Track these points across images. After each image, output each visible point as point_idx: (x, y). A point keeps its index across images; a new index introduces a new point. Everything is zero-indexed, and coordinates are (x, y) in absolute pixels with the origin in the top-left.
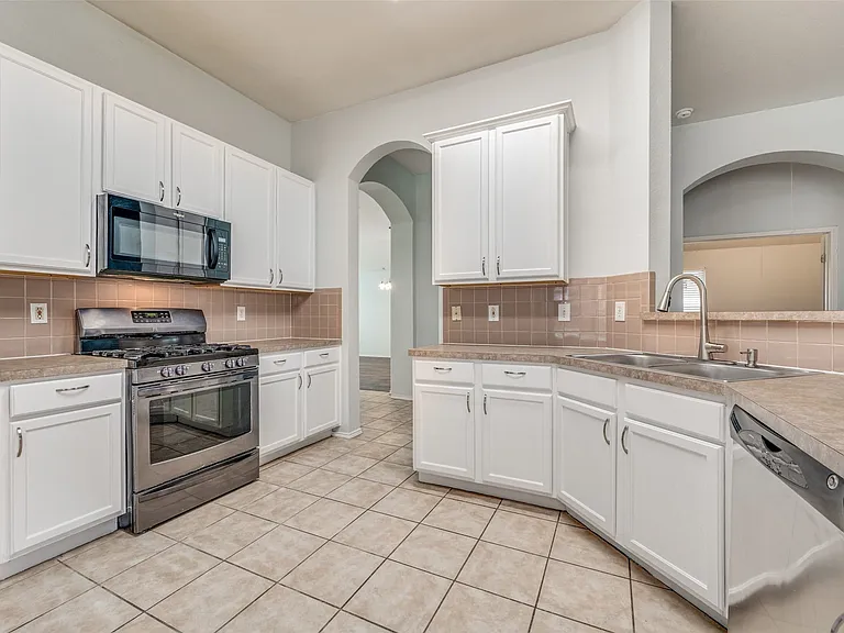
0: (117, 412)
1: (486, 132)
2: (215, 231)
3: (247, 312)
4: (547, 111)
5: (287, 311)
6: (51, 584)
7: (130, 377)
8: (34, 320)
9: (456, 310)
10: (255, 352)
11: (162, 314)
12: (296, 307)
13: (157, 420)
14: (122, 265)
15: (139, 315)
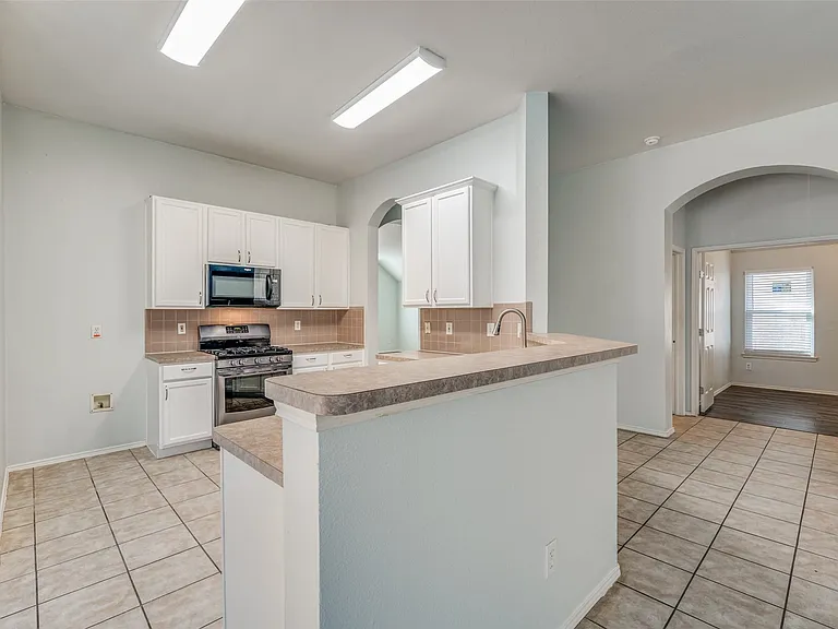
0: (210, 383)
1: (429, 199)
2: (273, 275)
3: (302, 324)
4: (461, 184)
5: (334, 322)
6: (178, 462)
7: (216, 365)
8: (180, 333)
9: (427, 325)
10: (290, 353)
11: (244, 328)
12: (340, 319)
13: (229, 395)
14: (215, 302)
15: (230, 329)
